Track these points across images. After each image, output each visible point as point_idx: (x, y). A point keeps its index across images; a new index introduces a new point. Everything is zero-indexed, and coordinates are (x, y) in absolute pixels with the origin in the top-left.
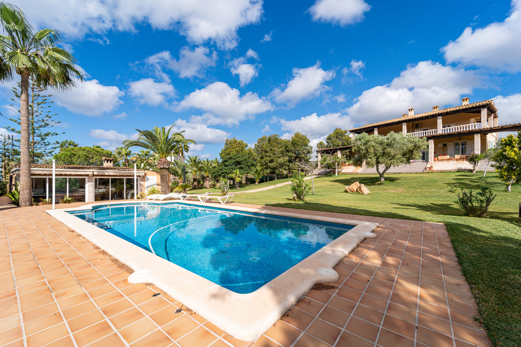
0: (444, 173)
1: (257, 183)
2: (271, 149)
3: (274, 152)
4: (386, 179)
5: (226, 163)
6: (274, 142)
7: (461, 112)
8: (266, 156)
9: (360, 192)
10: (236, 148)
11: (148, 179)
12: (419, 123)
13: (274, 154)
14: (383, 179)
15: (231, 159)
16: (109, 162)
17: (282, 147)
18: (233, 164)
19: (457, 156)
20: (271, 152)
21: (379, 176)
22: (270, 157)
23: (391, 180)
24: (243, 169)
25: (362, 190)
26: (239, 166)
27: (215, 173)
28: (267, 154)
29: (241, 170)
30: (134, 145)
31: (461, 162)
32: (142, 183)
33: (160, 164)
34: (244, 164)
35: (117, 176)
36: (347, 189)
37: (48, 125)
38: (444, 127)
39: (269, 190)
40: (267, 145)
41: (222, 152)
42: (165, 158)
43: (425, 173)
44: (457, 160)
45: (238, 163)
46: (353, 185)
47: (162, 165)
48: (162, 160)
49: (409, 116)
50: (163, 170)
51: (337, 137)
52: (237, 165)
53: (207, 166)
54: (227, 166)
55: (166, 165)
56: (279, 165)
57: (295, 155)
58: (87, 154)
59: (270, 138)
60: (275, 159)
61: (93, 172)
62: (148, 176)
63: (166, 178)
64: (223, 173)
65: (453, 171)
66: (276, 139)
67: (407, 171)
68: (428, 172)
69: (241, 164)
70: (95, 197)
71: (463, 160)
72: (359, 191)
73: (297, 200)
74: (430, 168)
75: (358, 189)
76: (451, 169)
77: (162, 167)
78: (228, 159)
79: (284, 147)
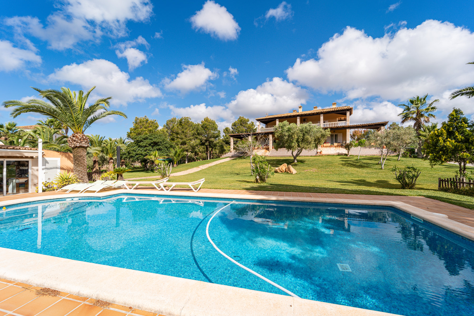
0: (330, 156)
1: (175, 165)
2: (183, 131)
3: (186, 134)
4: (298, 161)
6: (185, 124)
7: (331, 113)
8: (177, 138)
9: (289, 172)
10: (149, 128)
12: (305, 118)
13: (186, 136)
14: (296, 161)
15: (146, 139)
17: (193, 130)
18: (150, 145)
19: (336, 144)
20: (183, 134)
21: (293, 158)
22: (182, 139)
23: (302, 162)
24: (161, 150)
25: (291, 170)
26: (158, 147)
28: (179, 136)
31: (338, 148)
33: (75, 141)
34: (162, 145)
36: (278, 170)
38: (324, 122)
40: (178, 127)
41: (130, 131)
42: (82, 133)
43: (317, 156)
44: (336, 147)
45: (155, 144)
46: (282, 166)
47: (77, 142)
48: (78, 136)
49: (299, 112)
51: (241, 124)
52: (154, 146)
53: (110, 146)
54: (141, 147)
55: (84, 143)
56: (191, 147)
57: (205, 139)
59: (182, 120)
60: (188, 141)
64: (137, 154)
65: (335, 155)
66: (188, 122)
67: (304, 155)
68: (319, 156)
69: (159, 145)
71: (339, 147)
72: (287, 172)
73: (260, 182)
74: (320, 152)
75: (287, 170)
76: (334, 153)
77: (78, 145)
78: (142, 139)
79: (195, 130)
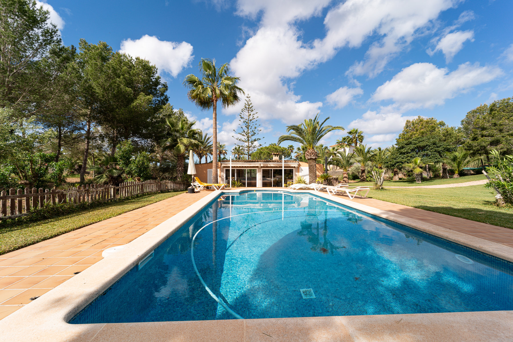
1: (456, 176)
3: (501, 127)
5: (403, 150)
10: (422, 130)
11: (302, 170)
15: (409, 144)
16: (276, 156)
18: (413, 150)
22: (492, 136)
24: (429, 156)
26: (423, 153)
27: (388, 162)
28: (485, 132)
29: (425, 158)
30: (285, 140)
32: (297, 173)
33: (308, 155)
34: (432, 149)
35: (277, 167)
37: (255, 133)
39: (472, 186)
41: (400, 137)
42: (313, 149)
45: (422, 148)
48: (310, 151)
50: (311, 161)
52: (419, 151)
53: (380, 156)
54: (404, 153)
58: (268, 151)
61: (260, 164)
62: (302, 167)
63: (314, 168)
69: (425, 150)
70: (263, 185)
73: (504, 205)
78: (406, 144)
